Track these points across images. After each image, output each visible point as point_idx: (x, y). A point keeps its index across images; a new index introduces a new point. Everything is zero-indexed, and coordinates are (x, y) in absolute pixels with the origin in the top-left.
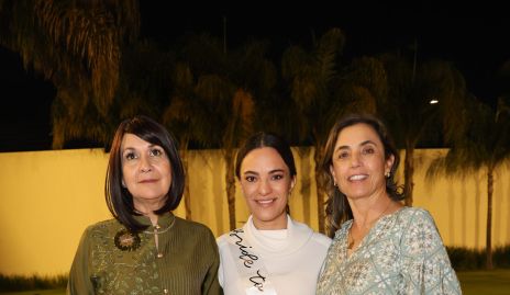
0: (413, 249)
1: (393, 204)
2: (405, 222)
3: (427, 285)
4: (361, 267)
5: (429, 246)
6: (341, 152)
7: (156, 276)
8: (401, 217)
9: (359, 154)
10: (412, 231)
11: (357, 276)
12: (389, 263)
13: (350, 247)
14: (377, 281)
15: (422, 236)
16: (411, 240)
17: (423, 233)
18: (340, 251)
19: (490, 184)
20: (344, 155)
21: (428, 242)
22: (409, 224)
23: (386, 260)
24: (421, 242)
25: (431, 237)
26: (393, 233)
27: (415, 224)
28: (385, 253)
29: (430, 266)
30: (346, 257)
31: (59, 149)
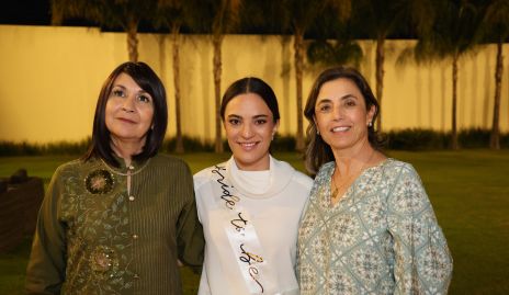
0: (400, 207)
1: (377, 155)
2: (392, 179)
3: (416, 244)
4: (347, 221)
5: (417, 205)
6: (323, 105)
7: (126, 222)
8: (388, 173)
9: (341, 107)
10: (399, 189)
11: (343, 230)
12: (376, 219)
13: (334, 196)
14: (364, 238)
15: (409, 195)
16: (399, 198)
17: (410, 192)
18: (323, 198)
19: (455, 72)
20: (326, 108)
21: (415, 200)
22: (396, 182)
23: (374, 215)
24: (409, 200)
25: (418, 195)
26: (380, 190)
27: (402, 183)
28: (372, 209)
29: (418, 224)
30: (331, 206)
31: (57, 25)
